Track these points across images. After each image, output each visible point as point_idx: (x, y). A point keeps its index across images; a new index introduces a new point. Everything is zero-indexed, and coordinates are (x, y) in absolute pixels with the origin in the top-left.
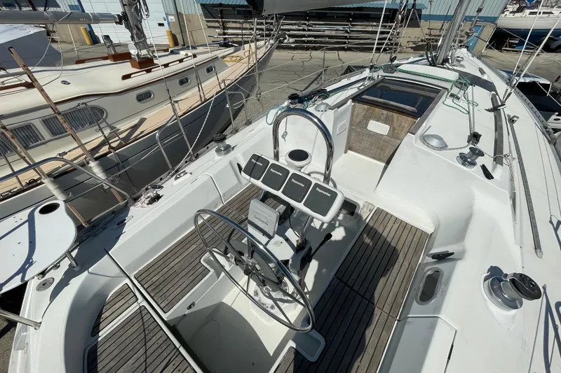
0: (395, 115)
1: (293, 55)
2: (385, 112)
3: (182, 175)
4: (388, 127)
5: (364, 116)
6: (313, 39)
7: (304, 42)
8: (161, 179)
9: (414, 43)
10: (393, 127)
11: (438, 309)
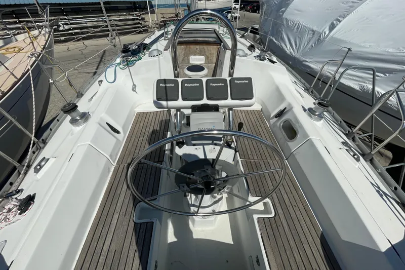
0: (205, 47)
1: (67, 47)
2: (198, 47)
3: (43, 163)
4: (203, 57)
5: (184, 54)
6: (79, 31)
7: (71, 34)
8: (11, 184)
9: (157, 24)
10: (207, 56)
11: (306, 135)
